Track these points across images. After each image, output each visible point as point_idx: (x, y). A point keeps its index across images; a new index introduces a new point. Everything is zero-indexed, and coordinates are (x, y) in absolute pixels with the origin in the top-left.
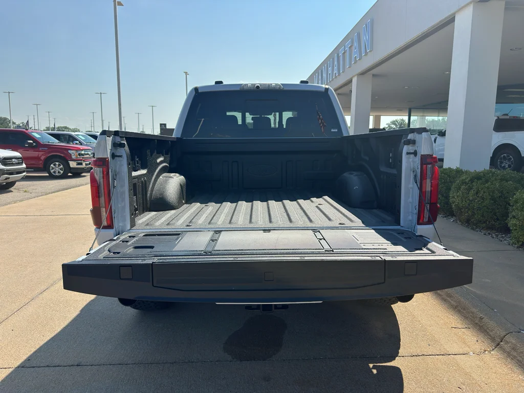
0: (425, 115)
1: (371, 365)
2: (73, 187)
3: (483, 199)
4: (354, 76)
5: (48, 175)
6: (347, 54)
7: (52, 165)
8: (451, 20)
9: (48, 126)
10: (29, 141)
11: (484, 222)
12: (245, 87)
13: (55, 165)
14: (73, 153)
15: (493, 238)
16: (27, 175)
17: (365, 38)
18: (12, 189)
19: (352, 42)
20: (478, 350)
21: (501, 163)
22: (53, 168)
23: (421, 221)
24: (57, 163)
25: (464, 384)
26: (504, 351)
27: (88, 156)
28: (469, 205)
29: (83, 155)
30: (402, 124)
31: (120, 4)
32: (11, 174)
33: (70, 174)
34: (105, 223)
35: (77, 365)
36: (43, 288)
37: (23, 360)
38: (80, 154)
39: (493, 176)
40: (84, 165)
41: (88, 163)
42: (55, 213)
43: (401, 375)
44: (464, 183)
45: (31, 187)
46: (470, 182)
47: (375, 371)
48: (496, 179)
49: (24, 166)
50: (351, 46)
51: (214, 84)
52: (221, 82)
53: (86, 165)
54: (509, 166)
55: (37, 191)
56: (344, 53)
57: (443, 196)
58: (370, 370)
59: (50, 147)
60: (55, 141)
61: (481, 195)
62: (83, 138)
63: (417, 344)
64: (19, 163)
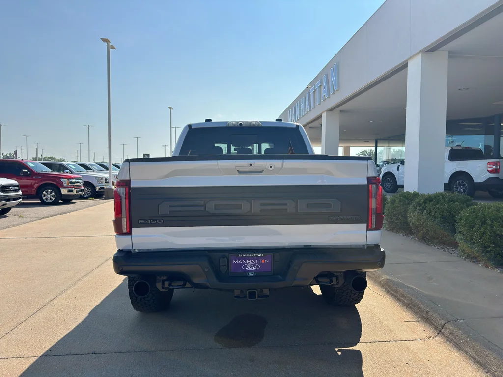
0: (390, 146)
1: (337, 349)
2: (65, 213)
3: (435, 218)
4: (323, 112)
5: (40, 202)
6: (317, 93)
7: (44, 192)
8: (404, 66)
9: (35, 156)
10: (24, 170)
11: (437, 238)
12: (230, 124)
13: (47, 192)
14: (65, 181)
15: (445, 251)
16: (22, 202)
17: (332, 79)
18: (7, 214)
19: (321, 82)
20: (424, 337)
21: (457, 188)
22: (45, 195)
23: (370, 228)
24: (49, 191)
25: (411, 361)
26: (444, 335)
27: (79, 184)
28: (423, 223)
29: (74, 183)
30: (370, 154)
31: (113, 47)
32: (9, 200)
33: (60, 201)
34: (125, 231)
35: (93, 354)
36: (52, 296)
37: (45, 351)
38: (71, 182)
39: (442, 198)
40: (74, 193)
41: (78, 190)
42: (52, 235)
43: (361, 355)
44: (419, 204)
45: (26, 213)
46: (424, 204)
47: (340, 353)
48: (445, 201)
49: (20, 193)
50: (320, 86)
51: (205, 121)
52: (210, 120)
53: (77, 192)
54: (464, 191)
55: (31, 216)
56: (314, 92)
57: (402, 216)
58: (336, 352)
59: (43, 176)
60: (48, 170)
61: (433, 214)
62: (74, 168)
63: (375, 333)
64: (16, 190)
